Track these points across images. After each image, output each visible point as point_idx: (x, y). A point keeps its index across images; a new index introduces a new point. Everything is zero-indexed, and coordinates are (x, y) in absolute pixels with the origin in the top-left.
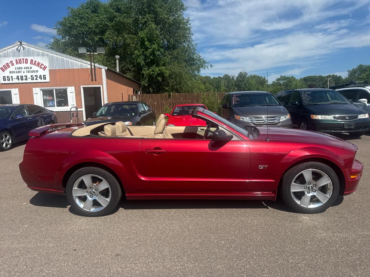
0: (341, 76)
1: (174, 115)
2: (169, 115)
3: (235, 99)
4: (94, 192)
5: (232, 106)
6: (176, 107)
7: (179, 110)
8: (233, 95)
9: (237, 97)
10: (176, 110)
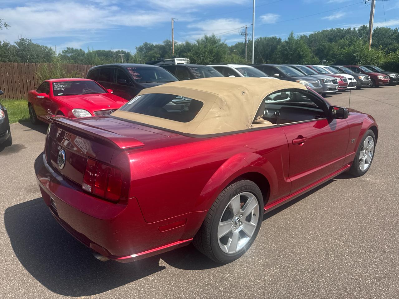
0: (129, 53)
1: (59, 94)
2: (47, 96)
3: (133, 73)
4: (239, 220)
5: (136, 82)
6: (55, 83)
7: (63, 87)
8: (127, 68)
9: (132, 70)
10: (56, 88)
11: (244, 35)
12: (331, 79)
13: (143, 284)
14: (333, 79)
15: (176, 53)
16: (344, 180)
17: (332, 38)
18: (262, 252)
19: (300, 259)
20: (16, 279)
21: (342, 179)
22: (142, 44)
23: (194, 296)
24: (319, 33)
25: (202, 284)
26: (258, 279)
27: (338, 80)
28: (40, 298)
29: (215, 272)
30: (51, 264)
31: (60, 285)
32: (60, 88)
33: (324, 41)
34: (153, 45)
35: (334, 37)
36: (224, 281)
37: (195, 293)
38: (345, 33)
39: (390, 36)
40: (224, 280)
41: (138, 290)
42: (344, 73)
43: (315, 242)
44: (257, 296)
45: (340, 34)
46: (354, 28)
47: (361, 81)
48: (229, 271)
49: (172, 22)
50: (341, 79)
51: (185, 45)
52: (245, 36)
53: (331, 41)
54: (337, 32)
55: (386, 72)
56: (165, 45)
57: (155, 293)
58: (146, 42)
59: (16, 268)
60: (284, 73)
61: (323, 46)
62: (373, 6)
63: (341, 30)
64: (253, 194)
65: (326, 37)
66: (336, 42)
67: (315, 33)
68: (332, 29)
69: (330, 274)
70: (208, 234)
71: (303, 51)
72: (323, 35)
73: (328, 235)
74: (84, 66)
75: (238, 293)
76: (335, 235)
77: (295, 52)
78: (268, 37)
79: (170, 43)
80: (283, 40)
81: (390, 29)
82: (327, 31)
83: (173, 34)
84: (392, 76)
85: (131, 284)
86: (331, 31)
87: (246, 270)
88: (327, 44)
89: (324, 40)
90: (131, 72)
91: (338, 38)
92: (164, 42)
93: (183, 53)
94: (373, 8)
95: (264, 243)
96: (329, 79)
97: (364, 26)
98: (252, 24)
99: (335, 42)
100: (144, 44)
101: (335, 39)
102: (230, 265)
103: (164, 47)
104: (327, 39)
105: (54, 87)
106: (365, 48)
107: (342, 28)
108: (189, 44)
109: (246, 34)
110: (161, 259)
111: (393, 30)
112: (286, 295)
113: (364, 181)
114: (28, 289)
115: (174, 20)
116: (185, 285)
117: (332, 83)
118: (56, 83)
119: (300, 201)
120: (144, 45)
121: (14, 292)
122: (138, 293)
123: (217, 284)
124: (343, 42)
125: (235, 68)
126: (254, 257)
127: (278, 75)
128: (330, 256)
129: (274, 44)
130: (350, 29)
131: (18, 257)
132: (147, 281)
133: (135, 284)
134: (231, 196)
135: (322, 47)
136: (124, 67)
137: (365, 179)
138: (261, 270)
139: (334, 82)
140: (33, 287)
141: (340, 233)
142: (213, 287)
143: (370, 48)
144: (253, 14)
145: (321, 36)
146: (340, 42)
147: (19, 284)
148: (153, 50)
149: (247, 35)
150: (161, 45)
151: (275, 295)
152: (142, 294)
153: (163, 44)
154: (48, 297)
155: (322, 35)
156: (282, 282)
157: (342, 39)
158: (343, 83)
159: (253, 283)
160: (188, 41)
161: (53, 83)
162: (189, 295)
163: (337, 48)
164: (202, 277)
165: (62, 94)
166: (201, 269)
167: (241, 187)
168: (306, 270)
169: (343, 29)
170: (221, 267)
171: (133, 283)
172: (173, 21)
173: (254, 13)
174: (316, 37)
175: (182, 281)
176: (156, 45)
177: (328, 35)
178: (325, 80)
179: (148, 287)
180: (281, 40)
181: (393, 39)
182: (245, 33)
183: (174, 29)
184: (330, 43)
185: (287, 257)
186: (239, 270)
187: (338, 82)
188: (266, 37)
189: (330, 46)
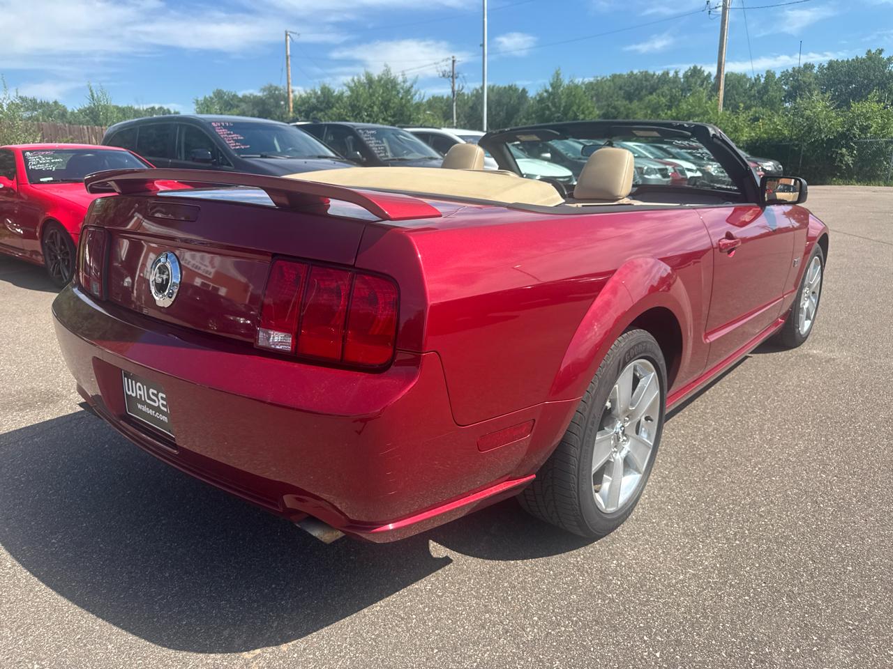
1: (41, 180)
2: (9, 183)
3: (228, 134)
4: (624, 430)
5: (236, 155)
6: (28, 153)
7: (51, 163)
8: (210, 123)
9: (225, 129)
10: (34, 165)
11: (449, 76)
12: (656, 167)
13: (409, 603)
14: (662, 167)
15: (297, 112)
16: (768, 355)
17: (632, 91)
18: (668, 509)
19: (761, 516)
20: (39, 623)
21: (764, 355)
22: (210, 94)
23: (554, 618)
24: (605, 81)
25: (559, 589)
26: (690, 567)
27: (670, 169)
28: (130, 665)
29: (579, 559)
30: (133, 575)
31: (180, 627)
32: (45, 163)
33: (617, 97)
34: (235, 96)
35: (637, 89)
36: (611, 578)
37: (554, 611)
38: (659, 81)
39: (745, 90)
40: (608, 575)
41: (403, 619)
42: (674, 157)
43: (774, 478)
44: (707, 603)
45: (648, 83)
46: (676, 73)
47: (709, 174)
48: (612, 555)
49: (286, 40)
50: (674, 169)
51: (319, 92)
52: (451, 79)
53: (629, 97)
54: (642, 80)
55: (754, 159)
56: (265, 96)
57: (450, 621)
58: (219, 88)
59: (32, 594)
60: (562, 151)
61: (615, 108)
62: (725, 20)
63: (649, 75)
64: (654, 366)
65: (621, 88)
66: (640, 99)
67: (598, 80)
68: (632, 72)
69: (843, 543)
70: (574, 460)
71: (583, 113)
72: (614, 84)
73: (794, 462)
74: (83, 129)
75: (658, 602)
76: (810, 463)
77: (565, 113)
78: (498, 87)
79: (277, 92)
80: (532, 94)
81: (745, 76)
82: (620, 76)
83: (290, 68)
84: (767, 166)
85: (378, 606)
86: (630, 77)
87: (651, 549)
88: (621, 103)
89: (616, 95)
90: (222, 132)
91: (644, 92)
92: (264, 90)
93: (315, 112)
94: (725, 24)
95: (661, 488)
96: (653, 167)
97: (695, 68)
98: (482, 43)
99: (638, 101)
100: (214, 93)
101: (639, 93)
102: (607, 542)
103: (264, 101)
104: (622, 92)
105: (27, 161)
106: (711, 109)
107: (651, 72)
108: (329, 90)
109: (455, 76)
110: (431, 541)
111: (751, 79)
112: (771, 596)
113: (808, 356)
114: (85, 645)
115: (291, 35)
116: (520, 596)
117: (659, 176)
118: (31, 151)
119: (697, 400)
120: (215, 95)
121: (44, 656)
122: (407, 627)
123: (599, 587)
124: (655, 101)
125: (459, 136)
126: (654, 521)
127: (548, 155)
128: (822, 505)
129: (512, 102)
130: (668, 73)
131: (26, 566)
132: (417, 595)
133: (386, 605)
134: (621, 366)
135: (613, 110)
136: (203, 121)
137: (810, 351)
138: (684, 546)
139: (663, 172)
140: (99, 638)
141: (817, 459)
142: (590, 594)
143: (721, 108)
144: (484, 21)
145: (610, 87)
146: (649, 101)
147: (54, 633)
148: (238, 106)
149: (457, 78)
150: (256, 96)
151: (747, 598)
152: (415, 628)
153: (260, 94)
154: (154, 659)
155: (612, 84)
156: (748, 568)
157: (654, 94)
158: (678, 178)
159: (681, 577)
160: (327, 85)
161: (24, 152)
162: (539, 619)
163: (642, 113)
164: (551, 572)
165: (51, 179)
166: (542, 557)
167: (637, 345)
168: (787, 538)
169: (654, 74)
170: (588, 547)
171: (381, 603)
172: (288, 37)
173: (486, 19)
174: (600, 90)
175: (506, 587)
176: (245, 97)
177: (623, 85)
178: (646, 168)
179: (426, 609)
180: (527, 92)
181: (752, 98)
182: (451, 74)
183: (291, 56)
184: (627, 102)
185: (731, 515)
186: (632, 549)
187: (670, 174)
188: (493, 87)
189: (629, 109)
